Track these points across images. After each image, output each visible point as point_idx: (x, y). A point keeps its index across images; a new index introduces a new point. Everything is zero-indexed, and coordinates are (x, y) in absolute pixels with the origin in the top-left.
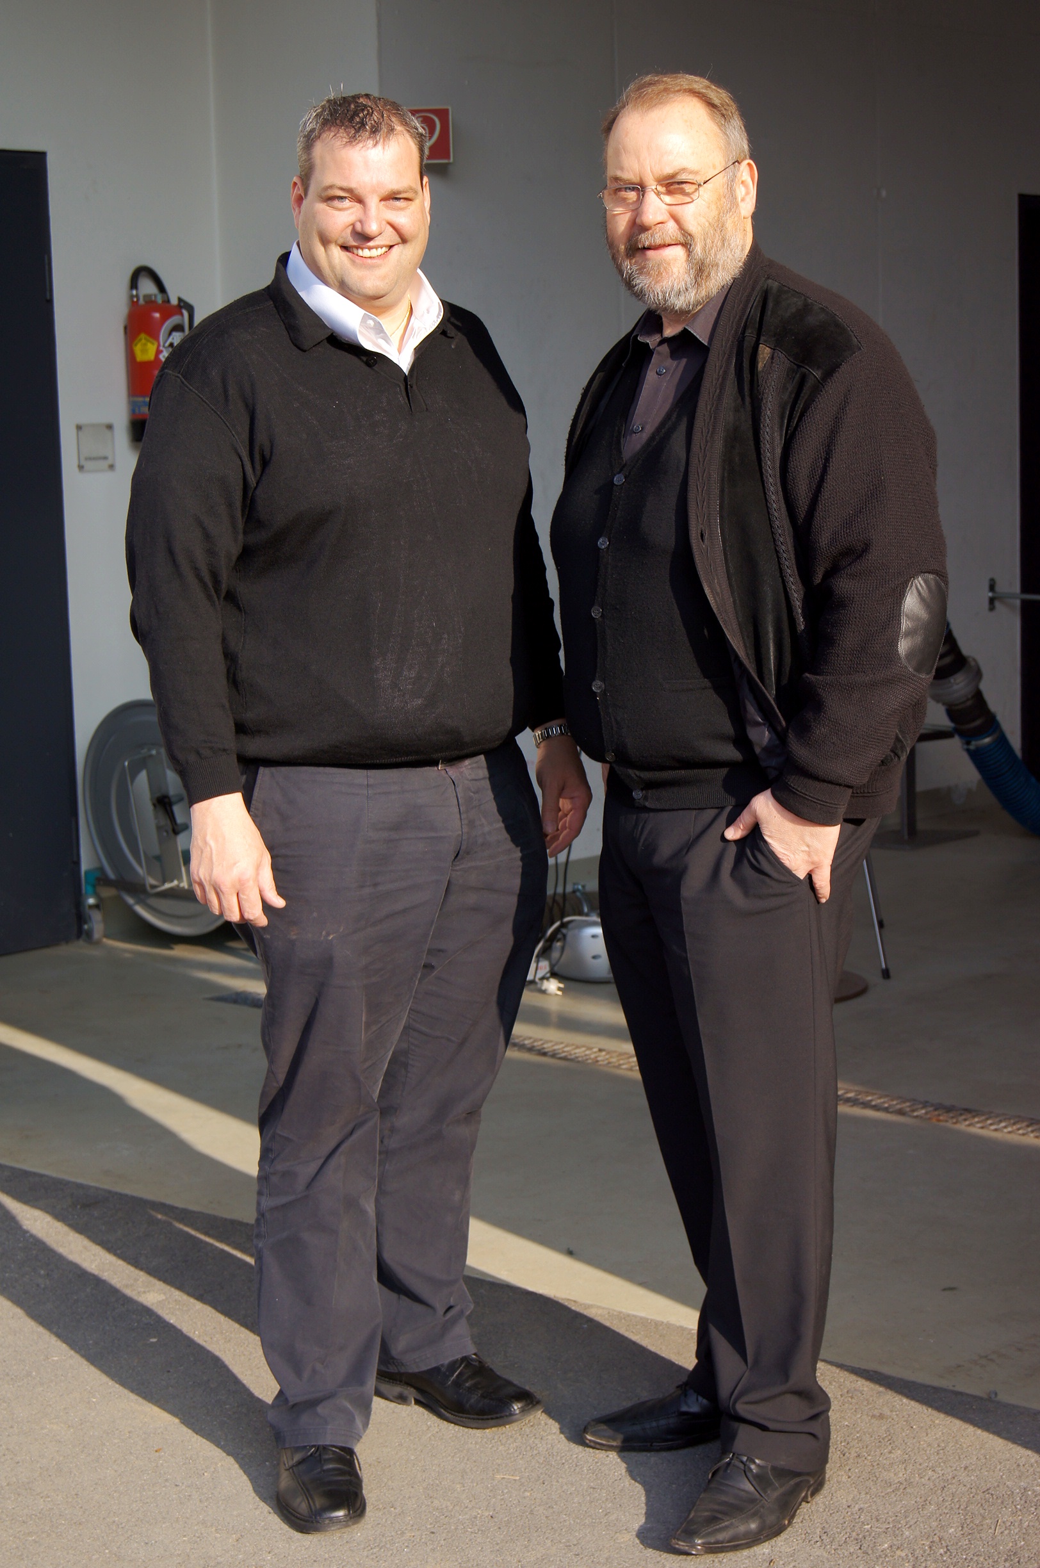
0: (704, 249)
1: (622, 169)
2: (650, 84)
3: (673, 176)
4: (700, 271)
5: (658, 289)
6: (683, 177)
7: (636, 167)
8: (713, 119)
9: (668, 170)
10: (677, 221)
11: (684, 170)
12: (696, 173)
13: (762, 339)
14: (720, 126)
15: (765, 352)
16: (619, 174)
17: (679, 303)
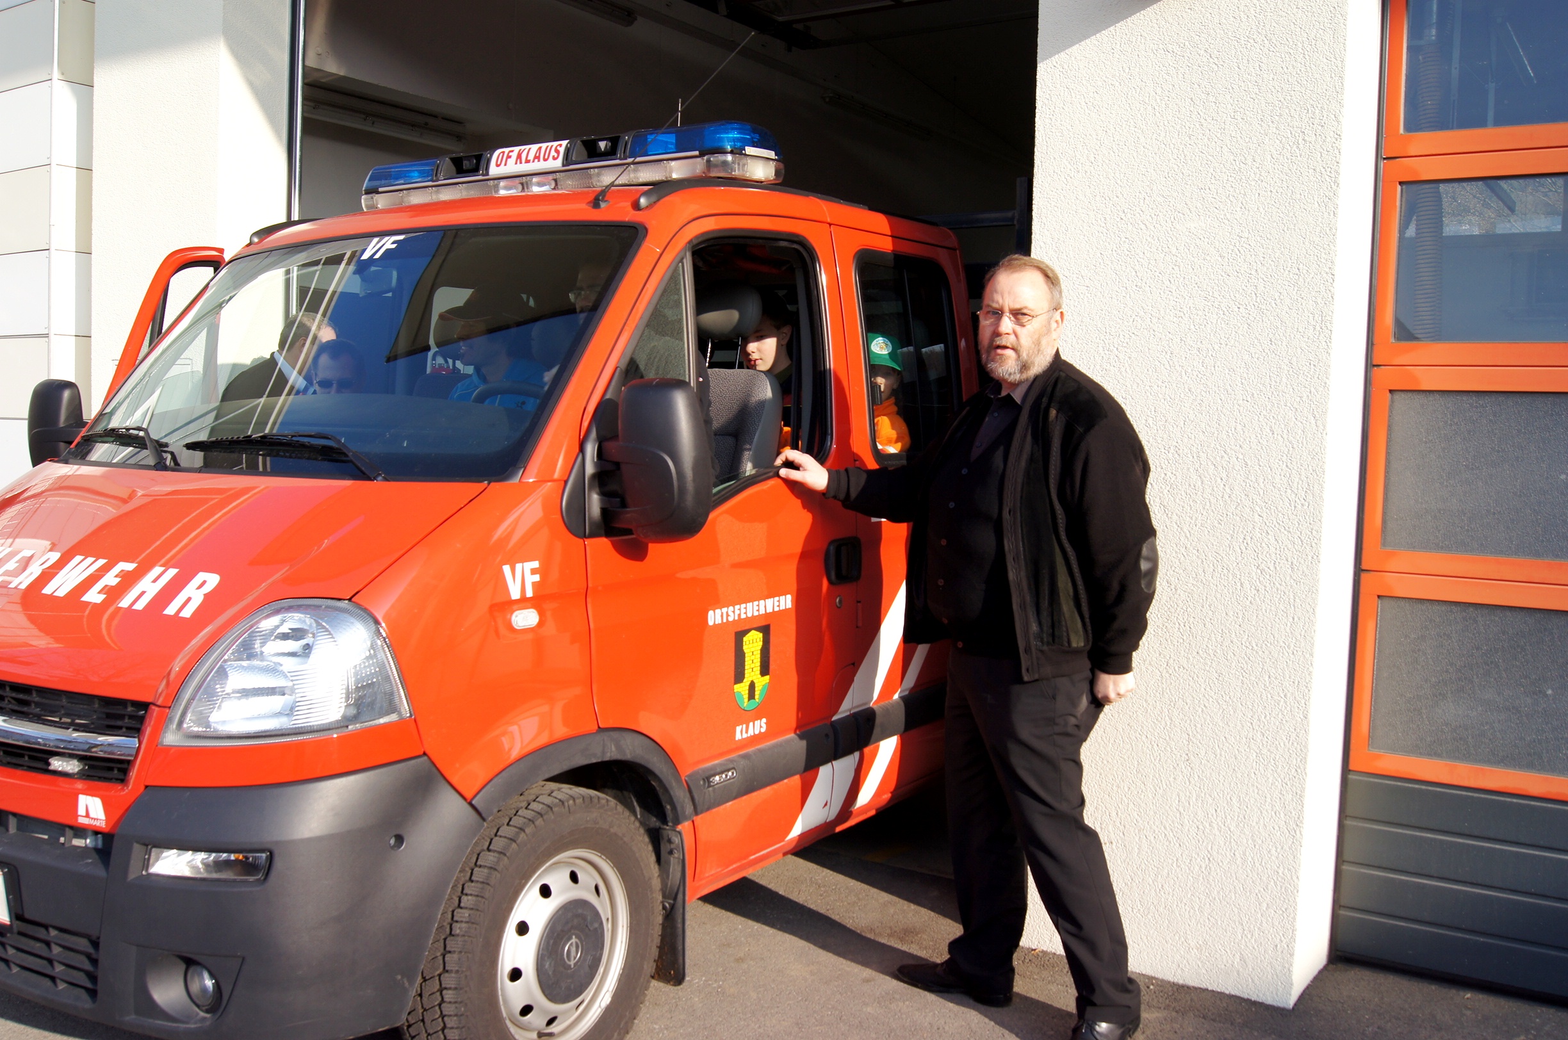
0: (1028, 355)
1: (993, 301)
2: (1016, 259)
3: (1020, 310)
4: (1024, 367)
5: (1000, 370)
6: (1025, 311)
7: (1001, 301)
8: (1047, 283)
9: (1017, 306)
10: (1016, 336)
11: (1026, 308)
12: (1032, 310)
13: (1053, 404)
14: (1050, 289)
15: (1053, 413)
16: (991, 304)
17: (1011, 379)
